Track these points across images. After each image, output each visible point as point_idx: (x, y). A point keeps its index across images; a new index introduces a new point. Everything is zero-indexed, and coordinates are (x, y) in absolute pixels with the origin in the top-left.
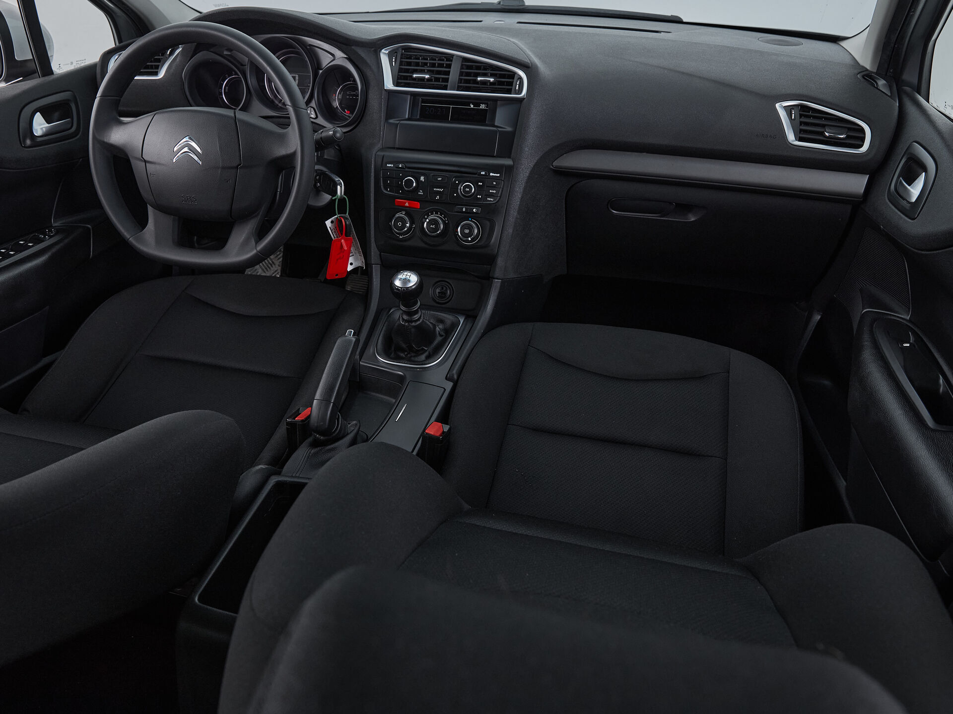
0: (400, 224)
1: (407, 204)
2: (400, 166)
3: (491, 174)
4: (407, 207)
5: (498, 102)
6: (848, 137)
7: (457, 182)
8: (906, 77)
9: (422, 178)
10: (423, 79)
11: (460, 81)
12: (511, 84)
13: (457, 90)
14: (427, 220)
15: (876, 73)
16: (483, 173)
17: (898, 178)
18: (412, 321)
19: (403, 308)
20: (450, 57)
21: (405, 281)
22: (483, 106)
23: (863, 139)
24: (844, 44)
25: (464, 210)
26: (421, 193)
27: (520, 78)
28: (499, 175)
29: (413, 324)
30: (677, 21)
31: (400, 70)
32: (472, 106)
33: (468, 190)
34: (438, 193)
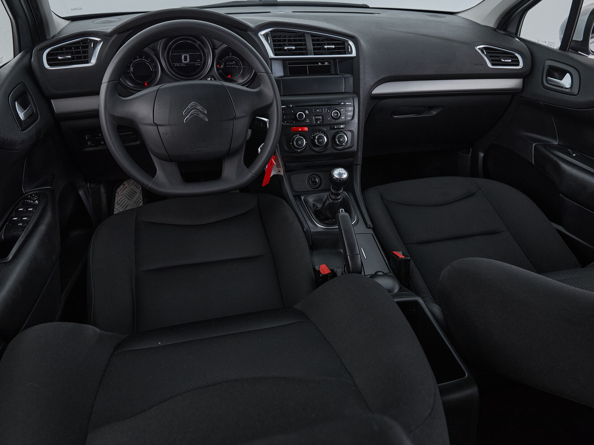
0: (300, 142)
1: (300, 130)
2: (291, 106)
3: (347, 103)
4: (300, 131)
5: (337, 60)
6: (512, 61)
7: (329, 111)
8: (509, 29)
9: (307, 112)
10: (291, 50)
11: (314, 49)
12: (344, 48)
13: (314, 55)
14: (317, 137)
15: (497, 28)
16: (342, 103)
17: (546, 78)
18: (338, 199)
19: (333, 191)
20: (303, 35)
21: (340, 174)
22: (326, 63)
23: (518, 61)
24: (459, 15)
25: (336, 127)
26: (308, 121)
27: (349, 44)
28: (351, 103)
29: (339, 201)
30: (366, 7)
31: (275, 45)
32: (320, 64)
33: (336, 115)
34: (319, 119)
